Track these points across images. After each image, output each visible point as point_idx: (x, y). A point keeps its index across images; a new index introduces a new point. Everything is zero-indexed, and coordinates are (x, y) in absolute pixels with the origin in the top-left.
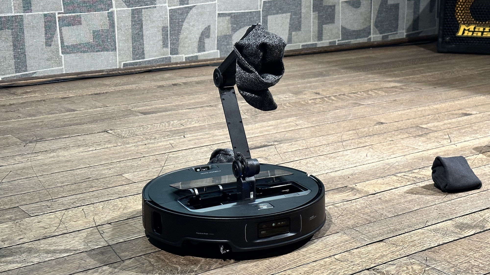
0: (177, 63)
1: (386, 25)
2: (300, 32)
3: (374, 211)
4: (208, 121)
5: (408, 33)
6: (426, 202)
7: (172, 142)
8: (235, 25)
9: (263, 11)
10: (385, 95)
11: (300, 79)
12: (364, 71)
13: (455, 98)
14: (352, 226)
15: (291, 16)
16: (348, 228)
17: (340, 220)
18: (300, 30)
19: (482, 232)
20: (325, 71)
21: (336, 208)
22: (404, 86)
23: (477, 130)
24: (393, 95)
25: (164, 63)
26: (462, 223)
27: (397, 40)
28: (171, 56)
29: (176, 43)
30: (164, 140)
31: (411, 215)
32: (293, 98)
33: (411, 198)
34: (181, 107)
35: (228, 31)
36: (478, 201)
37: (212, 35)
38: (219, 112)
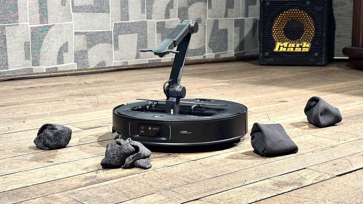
0: (38, 74)
1: (218, 45)
3: (193, 173)
4: (51, 111)
5: (236, 53)
6: (245, 165)
7: (9, 126)
8: (90, 42)
9: (114, 31)
10: (215, 91)
11: (143, 82)
12: (198, 77)
13: (273, 92)
14: (170, 187)
15: (138, 36)
16: (165, 189)
17: (158, 183)
18: (146, 47)
19: (300, 188)
21: (155, 173)
22: (231, 85)
23: (292, 112)
24: (221, 90)
25: (27, 73)
26: (279, 182)
27: (227, 58)
28: (33, 67)
29: (37, 56)
30: (4, 124)
31: (229, 176)
32: (134, 94)
33: (231, 163)
34: (31, 102)
35: (84, 47)
36: (295, 162)
37: (70, 50)
38: (64, 104)
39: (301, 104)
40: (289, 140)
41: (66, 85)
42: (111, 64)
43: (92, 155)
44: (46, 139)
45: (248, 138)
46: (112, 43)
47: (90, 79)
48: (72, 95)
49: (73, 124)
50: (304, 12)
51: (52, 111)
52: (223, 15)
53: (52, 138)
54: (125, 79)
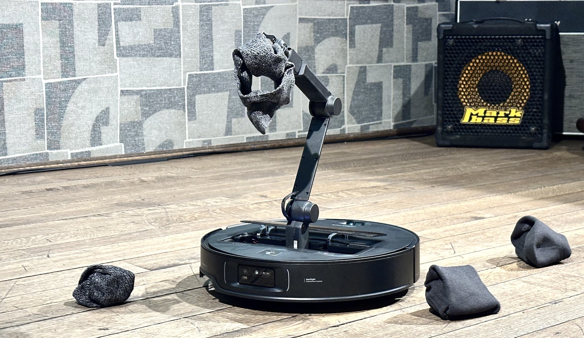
0: (58, 162)
1: (366, 110)
4: (90, 235)
5: (396, 123)
7: (26, 264)
8: (147, 107)
9: (188, 88)
10: (362, 197)
11: (240, 179)
12: (334, 169)
13: (460, 199)
15: (230, 96)
18: (243, 116)
20: (279, 170)
22: (390, 185)
23: (492, 237)
24: (374, 196)
25: (38, 161)
27: (382, 132)
28: (48, 151)
29: (56, 133)
30: (15, 261)
32: (227, 203)
33: (394, 330)
34: (53, 217)
35: (136, 116)
36: (495, 330)
37: (112, 121)
38: (111, 223)
39: (507, 224)
40: (487, 293)
41: (109, 184)
42: (183, 146)
43: (169, 318)
44: (93, 290)
45: (419, 286)
46: (184, 108)
47: (148, 172)
48: (122, 205)
49: (130, 261)
50: (513, 58)
51: (93, 235)
52: (375, 59)
53: (103, 288)
54: (208, 173)
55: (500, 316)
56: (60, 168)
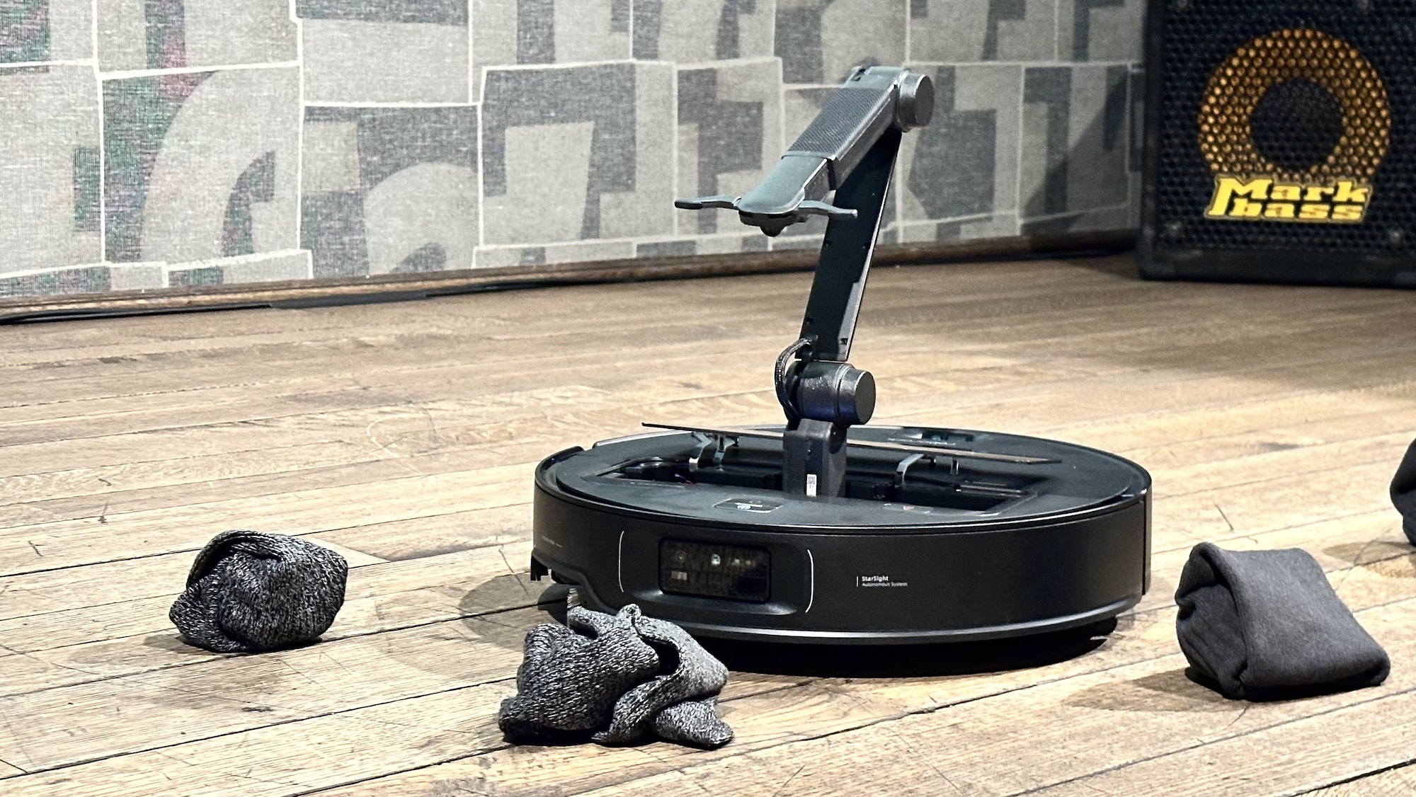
0: (134, 296)
1: (953, 184)
2: (631, 196)
3: (930, 773)
4: (221, 471)
5: (1031, 220)
6: (1161, 736)
7: (38, 538)
8: (375, 154)
9: (485, 107)
10: (959, 391)
11: (625, 345)
12: (875, 326)
13: (1223, 401)
15: (595, 133)
18: (629, 188)
20: (726, 325)
21: (756, 767)
22: (1029, 365)
23: (1329, 493)
24: (989, 390)
25: (82, 291)
27: (993, 241)
28: (109, 264)
29: (130, 215)
30: (9, 531)
31: (1097, 787)
32: (593, 399)
33: (1095, 724)
34: (118, 427)
35: (346, 178)
36: (1383, 728)
37: (282, 190)
38: (278, 441)
40: (1351, 626)
41: (269, 351)
42: (471, 262)
43: (447, 682)
44: (228, 602)
46: (474, 162)
47: (377, 324)
48: (306, 400)
50: (1347, 45)
51: (227, 471)
52: (979, 49)
53: (257, 597)
54: (538, 329)
55: (1391, 692)
56: (141, 309)
